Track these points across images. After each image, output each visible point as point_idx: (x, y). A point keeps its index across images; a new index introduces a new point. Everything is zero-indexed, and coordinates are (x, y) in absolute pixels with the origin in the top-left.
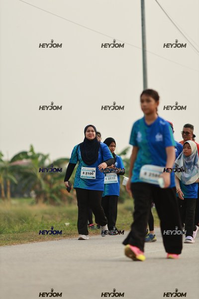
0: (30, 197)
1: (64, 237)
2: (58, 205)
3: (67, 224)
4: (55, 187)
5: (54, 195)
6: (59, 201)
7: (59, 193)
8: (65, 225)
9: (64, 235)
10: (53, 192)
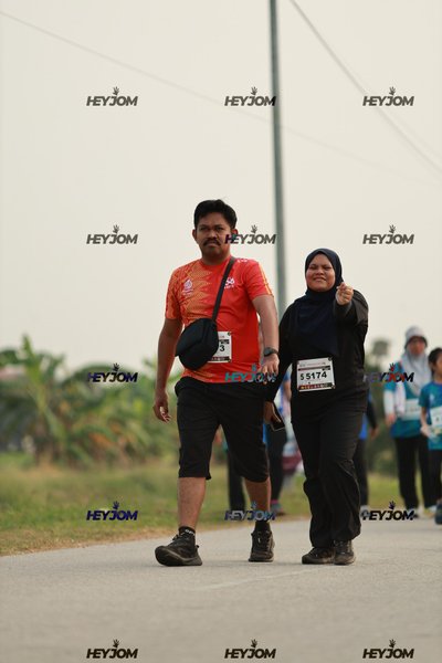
0: (20, 450)
1: (98, 539)
2: (85, 468)
4: (77, 428)
5: (76, 448)
6: (86, 459)
7: (88, 443)
9: (98, 536)
10: (72, 439)
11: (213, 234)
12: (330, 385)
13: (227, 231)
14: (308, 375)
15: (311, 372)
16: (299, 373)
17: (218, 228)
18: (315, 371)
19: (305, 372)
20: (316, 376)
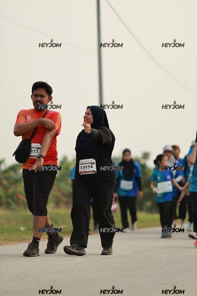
1: (19, 241)
2: (14, 210)
3: (22, 229)
4: (10, 191)
5: (10, 201)
6: (14, 205)
7: (15, 198)
8: (20, 230)
9: (20, 240)
10: (8, 196)
11: (39, 99)
12: (94, 171)
13: (46, 98)
14: (84, 166)
15: (85, 165)
16: (80, 166)
17: (42, 96)
18: (87, 165)
19: (83, 165)
20: (88, 167)
